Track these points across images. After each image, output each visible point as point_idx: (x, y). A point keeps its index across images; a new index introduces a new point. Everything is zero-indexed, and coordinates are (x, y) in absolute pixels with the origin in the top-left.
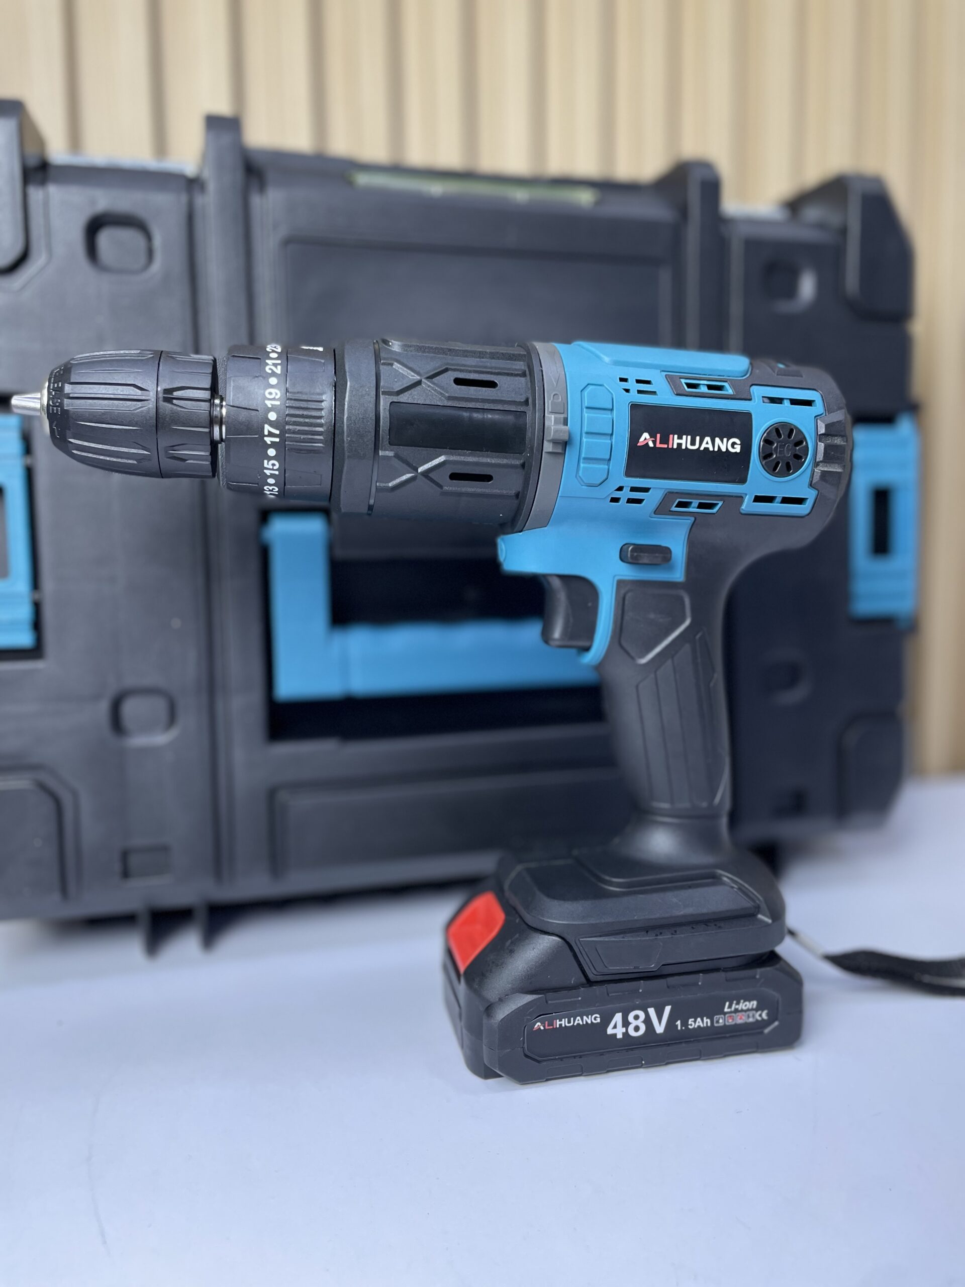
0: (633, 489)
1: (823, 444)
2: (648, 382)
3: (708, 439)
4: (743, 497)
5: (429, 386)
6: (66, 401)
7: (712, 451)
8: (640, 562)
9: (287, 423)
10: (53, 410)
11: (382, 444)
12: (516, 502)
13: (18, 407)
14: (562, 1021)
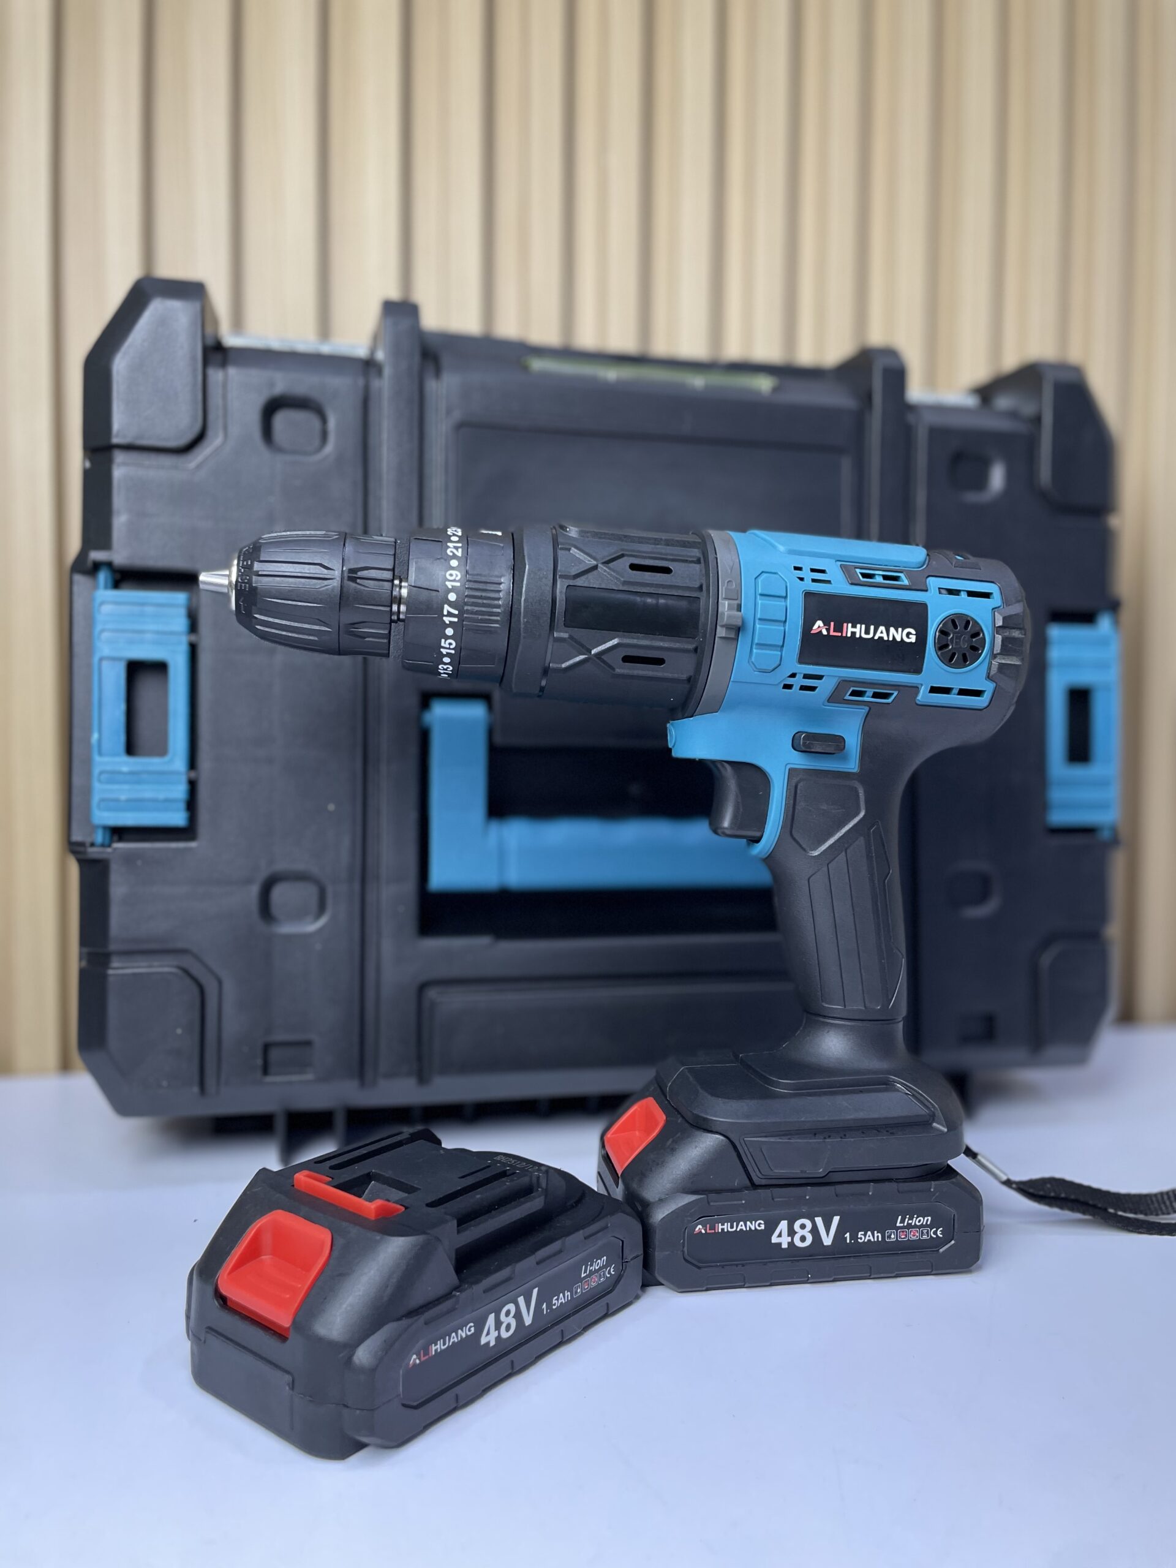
0: (806, 676)
1: (1000, 637)
2: (823, 571)
3: (882, 628)
4: (918, 688)
5: (605, 571)
6: (254, 578)
7: (886, 641)
8: (813, 750)
9: (466, 604)
10: (241, 586)
11: (558, 623)
12: (687, 686)
13: (205, 583)
14: (724, 1225)
